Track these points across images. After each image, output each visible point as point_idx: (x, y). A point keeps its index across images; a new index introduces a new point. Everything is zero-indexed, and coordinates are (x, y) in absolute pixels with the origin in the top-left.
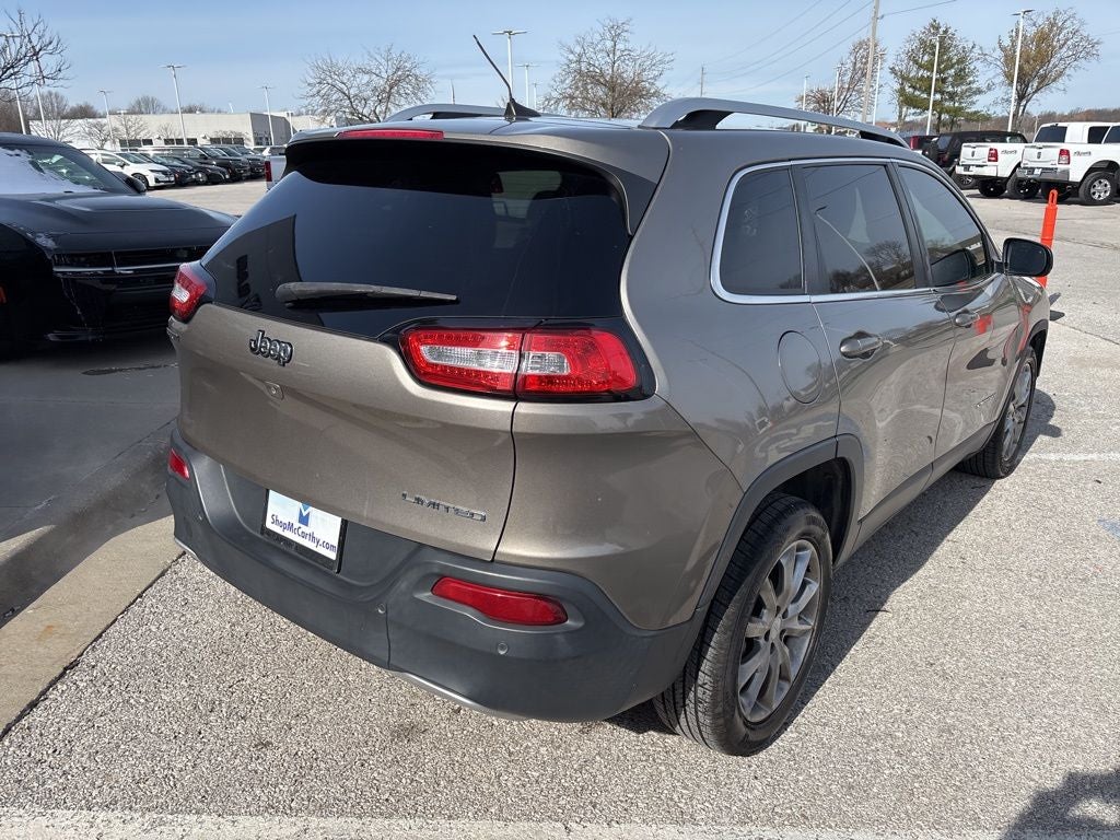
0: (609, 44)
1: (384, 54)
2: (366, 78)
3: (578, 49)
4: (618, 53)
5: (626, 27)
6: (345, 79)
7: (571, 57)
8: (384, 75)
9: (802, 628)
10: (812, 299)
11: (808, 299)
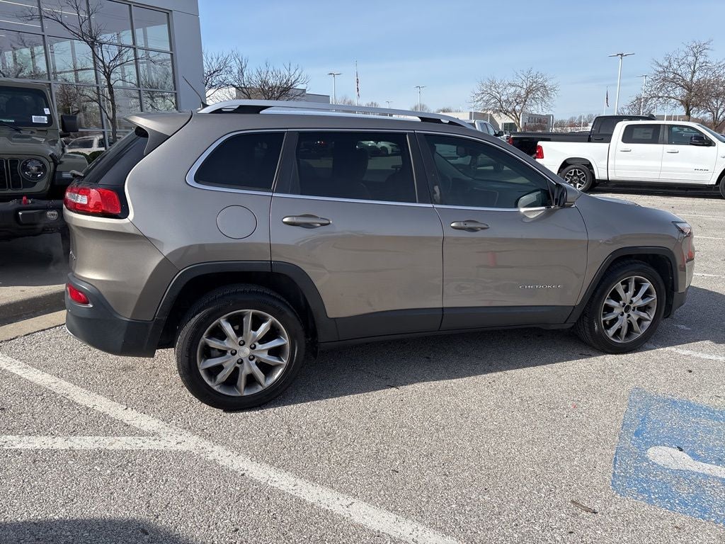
0: (691, 59)
1: (525, 73)
2: (513, 89)
3: (666, 64)
4: (697, 66)
5: (707, 46)
6: (500, 91)
7: (661, 69)
8: (525, 87)
9: (273, 360)
10: (274, 195)
11: (271, 194)
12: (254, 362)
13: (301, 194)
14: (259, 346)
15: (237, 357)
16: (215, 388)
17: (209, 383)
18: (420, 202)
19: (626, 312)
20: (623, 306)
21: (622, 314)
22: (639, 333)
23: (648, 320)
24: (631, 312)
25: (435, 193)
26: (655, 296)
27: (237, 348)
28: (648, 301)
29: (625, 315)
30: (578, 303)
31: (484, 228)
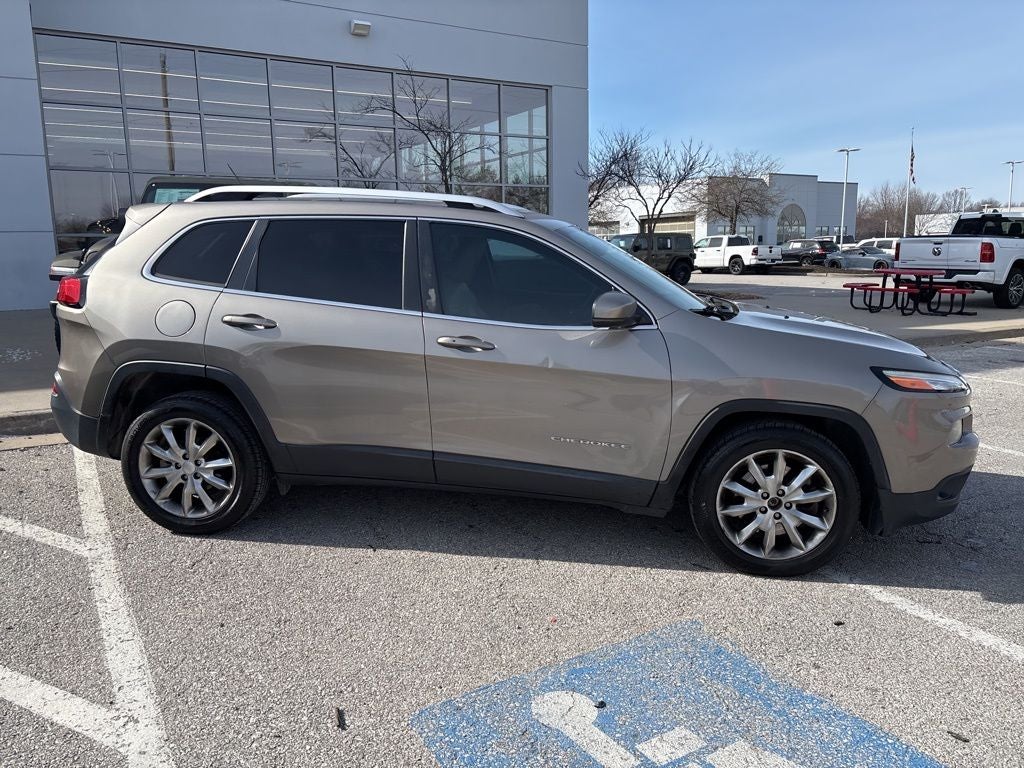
9: (220, 484)
10: (226, 290)
11: (221, 289)
12: (200, 481)
13: (256, 291)
14: (203, 464)
15: (181, 472)
16: (158, 502)
17: (153, 496)
18: (405, 309)
19: (772, 508)
20: (765, 498)
21: (765, 512)
22: (802, 549)
23: (821, 530)
24: (782, 510)
25: (430, 298)
26: (831, 491)
27: (181, 462)
28: (816, 496)
29: (770, 512)
30: (664, 478)
31: (488, 348)
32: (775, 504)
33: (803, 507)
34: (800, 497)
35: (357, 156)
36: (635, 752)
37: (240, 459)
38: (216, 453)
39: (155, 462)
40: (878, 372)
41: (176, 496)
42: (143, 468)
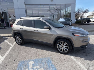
11: (20, 26)
18: (32, 27)
25: (34, 26)
28: (67, 46)
29: (62, 48)
30: (52, 43)
31: (38, 31)
32: (63, 47)
33: (65, 47)
34: (65, 46)
35: (52, 12)
36: (33, 67)
37: (22, 39)
38: (20, 39)
39: (17, 39)
40: (73, 34)
41: (18, 42)
42: (16, 40)
